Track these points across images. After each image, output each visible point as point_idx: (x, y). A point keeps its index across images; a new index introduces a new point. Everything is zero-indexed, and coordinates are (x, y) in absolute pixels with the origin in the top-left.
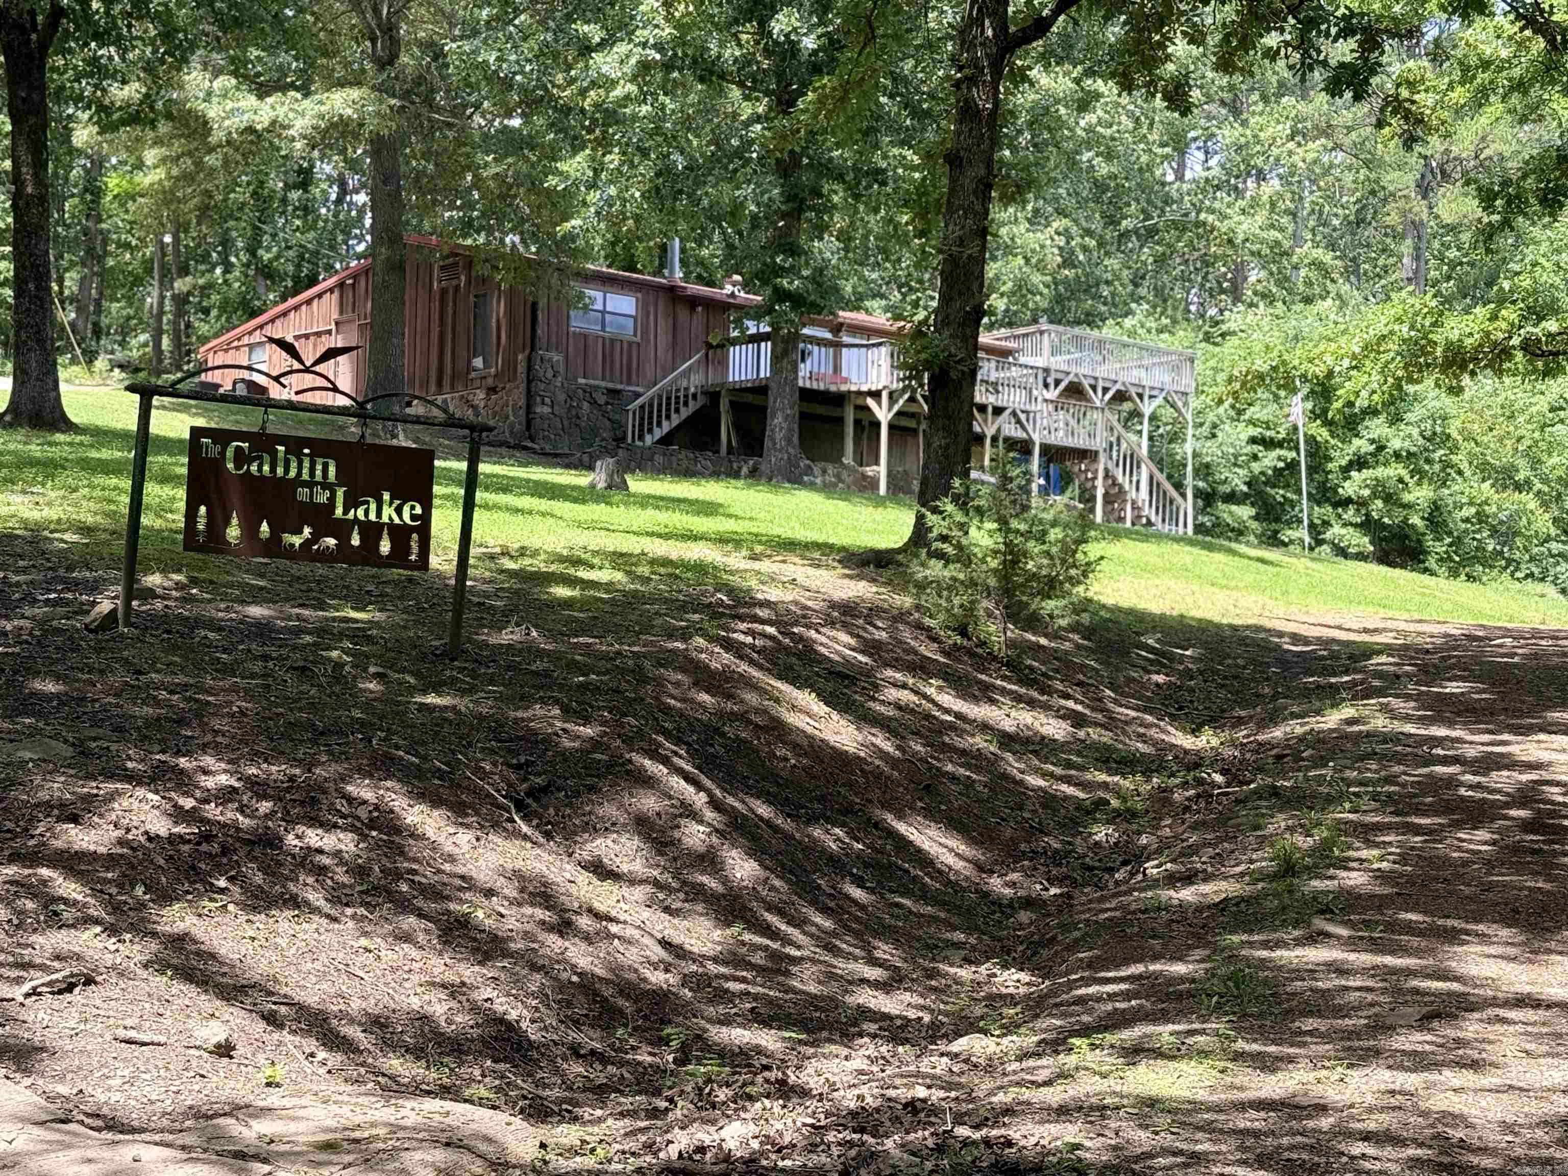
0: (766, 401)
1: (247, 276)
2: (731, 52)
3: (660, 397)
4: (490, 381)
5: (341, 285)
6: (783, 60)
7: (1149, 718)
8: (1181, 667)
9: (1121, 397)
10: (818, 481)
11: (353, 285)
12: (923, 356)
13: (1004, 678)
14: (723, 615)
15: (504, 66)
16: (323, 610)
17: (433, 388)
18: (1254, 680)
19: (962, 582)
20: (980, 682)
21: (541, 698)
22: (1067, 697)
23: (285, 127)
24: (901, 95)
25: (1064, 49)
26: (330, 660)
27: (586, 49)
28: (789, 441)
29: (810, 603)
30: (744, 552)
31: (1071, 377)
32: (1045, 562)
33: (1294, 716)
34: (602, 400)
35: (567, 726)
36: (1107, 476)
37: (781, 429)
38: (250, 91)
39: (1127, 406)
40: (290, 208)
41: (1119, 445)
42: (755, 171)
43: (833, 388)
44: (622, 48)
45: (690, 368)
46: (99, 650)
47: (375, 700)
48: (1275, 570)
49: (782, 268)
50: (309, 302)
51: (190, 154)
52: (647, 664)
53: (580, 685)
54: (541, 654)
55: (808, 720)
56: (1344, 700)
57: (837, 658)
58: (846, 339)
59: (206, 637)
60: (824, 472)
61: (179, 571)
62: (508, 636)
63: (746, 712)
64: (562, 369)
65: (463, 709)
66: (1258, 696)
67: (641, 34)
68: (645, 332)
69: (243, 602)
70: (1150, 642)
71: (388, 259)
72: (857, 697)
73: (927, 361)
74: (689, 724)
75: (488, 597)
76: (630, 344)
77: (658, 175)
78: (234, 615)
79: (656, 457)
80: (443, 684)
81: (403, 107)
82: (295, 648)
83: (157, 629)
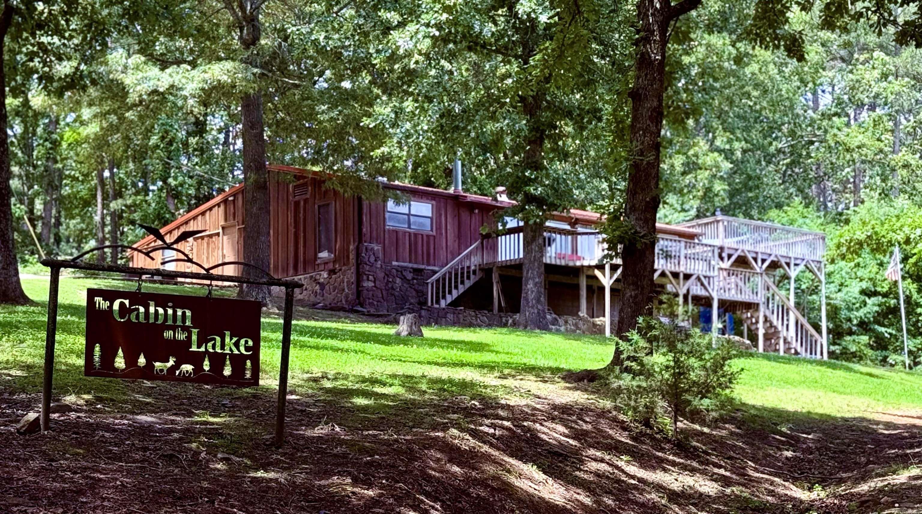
0: (522, 273)
1: (160, 197)
2: (489, 29)
3: (450, 273)
4: (331, 266)
5: (225, 201)
6: (526, 34)
7: (776, 479)
8: (804, 446)
9: (774, 265)
10: (563, 329)
11: (234, 201)
12: (617, 233)
13: (674, 455)
14: (474, 414)
15: (330, 42)
16: (190, 417)
17: (291, 272)
18: (855, 453)
19: (645, 389)
20: (658, 457)
21: (339, 472)
22: (720, 467)
23: (181, 89)
24: (610, 56)
25: (722, 22)
26: (191, 449)
27: (387, 29)
28: (538, 301)
29: (538, 406)
30: (497, 374)
31: (739, 253)
32: (702, 373)
33: (878, 475)
34: (410, 276)
35: (356, 490)
36: (766, 319)
37: (532, 292)
38: (155, 64)
39: (779, 272)
40: (191, 150)
41: (773, 299)
42: (509, 111)
43: (571, 264)
44: (412, 27)
45: (471, 252)
46: (24, 447)
47: (221, 476)
48: (879, 381)
49: (530, 179)
50: (203, 214)
51: (115, 112)
52: (416, 447)
53: (368, 463)
54: (342, 442)
55: (531, 484)
56: (912, 464)
57: (554, 442)
58: (580, 229)
59: (103, 436)
60: (566, 322)
61: (89, 393)
62: (320, 431)
63: (486, 479)
64: (381, 255)
65: (283, 480)
66: (856, 463)
67: (425, 18)
68: (439, 228)
69: (133, 413)
70: (784, 429)
71: (256, 181)
72: (568, 468)
73: (620, 236)
74: (444, 488)
75: (309, 407)
76: (428, 236)
77: (442, 116)
78: (126, 422)
79: (449, 315)
80: (270, 464)
81: (263, 74)
82: (166, 442)
83: (69, 431)
